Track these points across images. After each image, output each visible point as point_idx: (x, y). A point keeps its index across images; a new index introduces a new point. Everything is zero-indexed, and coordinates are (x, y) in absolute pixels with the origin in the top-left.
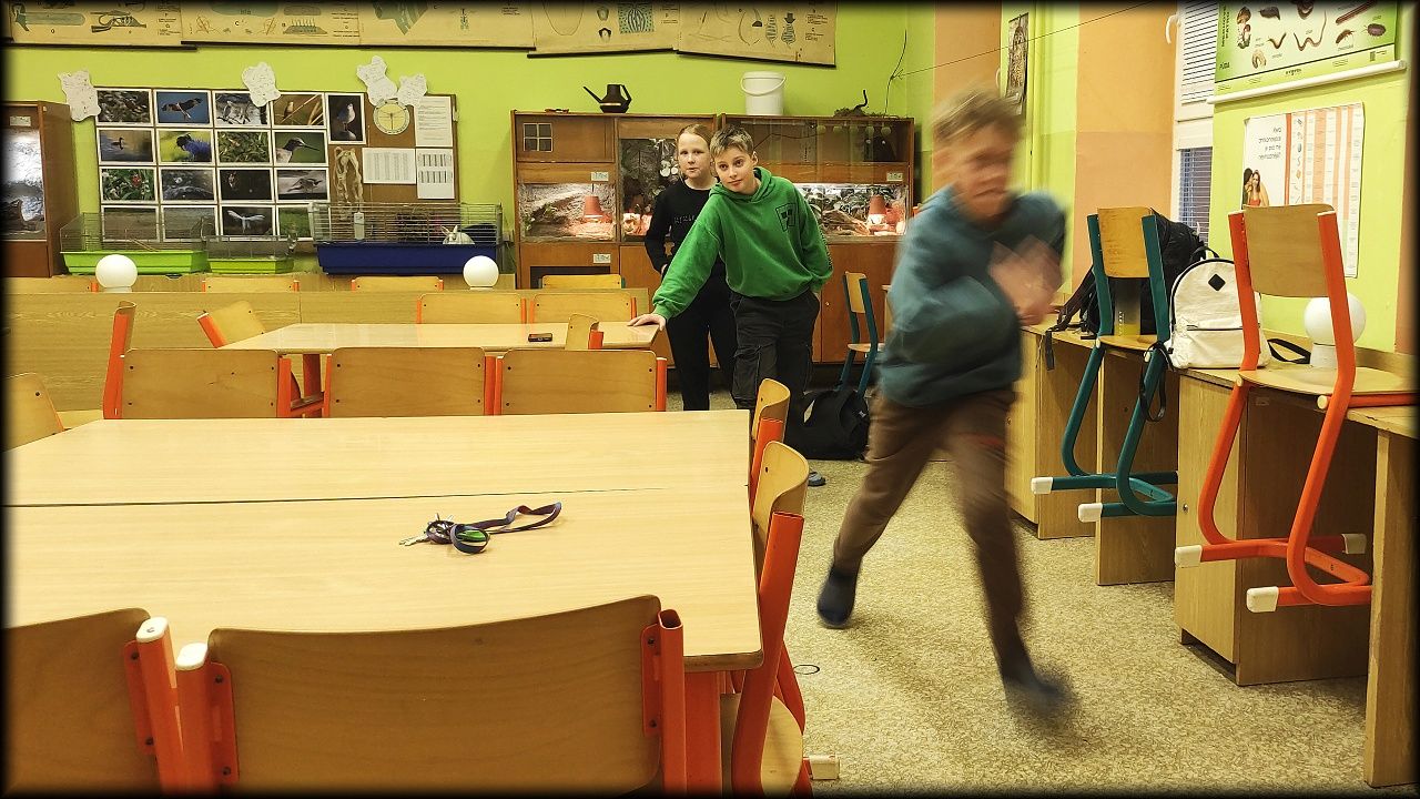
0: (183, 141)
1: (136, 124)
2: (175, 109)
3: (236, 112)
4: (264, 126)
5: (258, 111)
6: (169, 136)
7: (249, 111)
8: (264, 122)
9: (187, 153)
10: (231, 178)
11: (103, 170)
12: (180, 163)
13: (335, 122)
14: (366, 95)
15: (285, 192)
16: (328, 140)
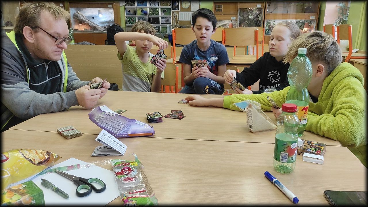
0: (142, 11)
2: (140, 3)
4: (158, 7)
5: (157, 3)
9: (143, 13)
11: (126, 18)
13: (173, 5)
15: (162, 23)
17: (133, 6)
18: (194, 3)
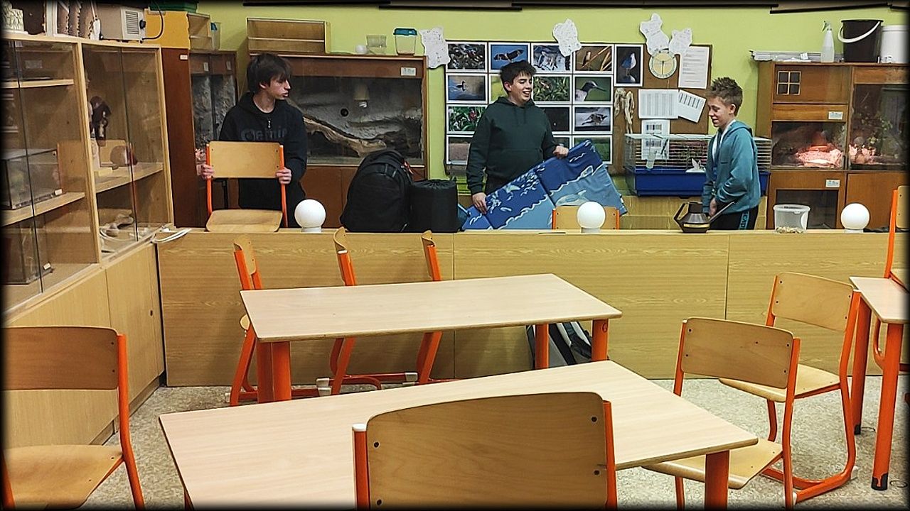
1: (475, 71)
2: (504, 58)
3: (549, 61)
4: (568, 72)
5: (564, 59)
7: (557, 59)
8: (568, 69)
11: (450, 108)
13: (620, 68)
14: (645, 45)
15: (580, 125)
16: (614, 83)
17: (476, 68)
18: (690, 60)
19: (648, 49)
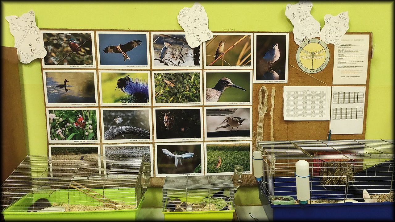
0: (123, 83)
1: (80, 66)
2: (116, 51)
3: (173, 54)
4: (197, 67)
5: (191, 52)
6: (110, 78)
7: (183, 52)
8: (197, 63)
9: (126, 94)
10: (166, 118)
11: (50, 112)
12: (119, 104)
13: (261, 62)
14: (291, 34)
15: (213, 130)
16: (253, 80)
17: (82, 63)
18: (346, 51)
19: (295, 38)
